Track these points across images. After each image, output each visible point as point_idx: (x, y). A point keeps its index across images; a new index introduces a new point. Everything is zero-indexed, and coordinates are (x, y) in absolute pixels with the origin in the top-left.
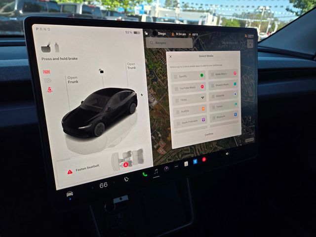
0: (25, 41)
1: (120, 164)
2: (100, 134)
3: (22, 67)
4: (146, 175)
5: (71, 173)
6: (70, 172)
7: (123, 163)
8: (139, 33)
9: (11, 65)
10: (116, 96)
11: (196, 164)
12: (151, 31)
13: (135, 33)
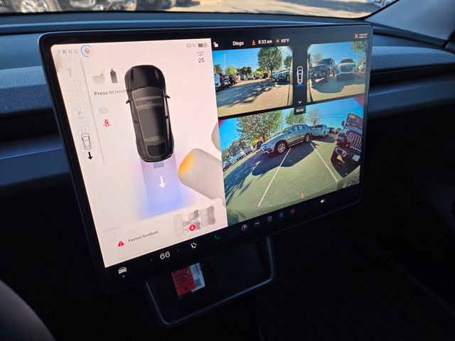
1: (185, 228)
4: (219, 238)
5: (123, 244)
6: (121, 244)
7: (189, 226)
8: (206, 45)
11: (282, 218)
12: (224, 40)
13: (200, 45)
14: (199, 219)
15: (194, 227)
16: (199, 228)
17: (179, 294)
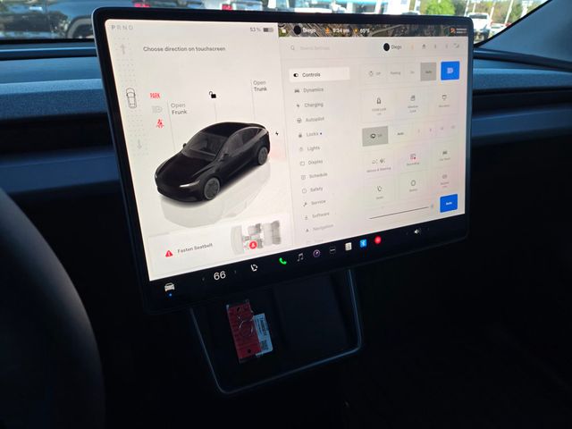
0: (96, 48)
1: (245, 244)
2: (213, 196)
3: (82, 91)
4: (285, 263)
5: (171, 255)
6: (169, 254)
7: (249, 242)
8: (272, 30)
9: (63, 89)
10: (236, 135)
11: (364, 247)
12: (292, 26)
13: (266, 30)
14: (262, 236)
15: (255, 244)
16: (262, 247)
17: (240, 357)
